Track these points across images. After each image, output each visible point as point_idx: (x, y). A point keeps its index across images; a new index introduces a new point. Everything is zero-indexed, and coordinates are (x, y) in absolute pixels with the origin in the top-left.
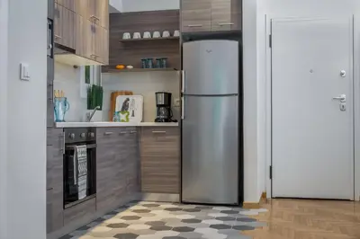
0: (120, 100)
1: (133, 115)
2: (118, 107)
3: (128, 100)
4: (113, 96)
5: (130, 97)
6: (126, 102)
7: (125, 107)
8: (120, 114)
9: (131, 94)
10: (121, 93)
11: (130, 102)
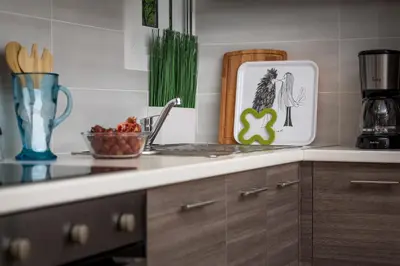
0: (248, 77)
1: (288, 122)
2: (244, 98)
3: (273, 74)
4: (229, 65)
5: (281, 67)
6: (266, 82)
7: (264, 98)
8: (249, 118)
9: (282, 56)
10: (253, 55)
11: (278, 83)
